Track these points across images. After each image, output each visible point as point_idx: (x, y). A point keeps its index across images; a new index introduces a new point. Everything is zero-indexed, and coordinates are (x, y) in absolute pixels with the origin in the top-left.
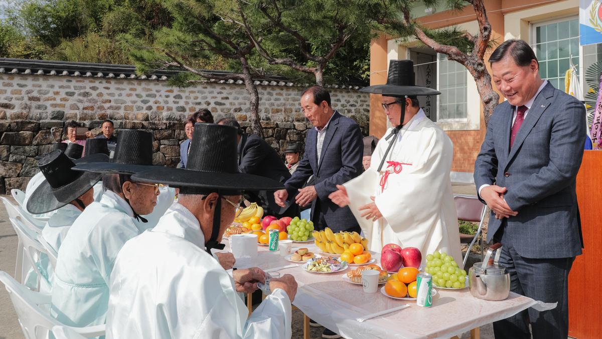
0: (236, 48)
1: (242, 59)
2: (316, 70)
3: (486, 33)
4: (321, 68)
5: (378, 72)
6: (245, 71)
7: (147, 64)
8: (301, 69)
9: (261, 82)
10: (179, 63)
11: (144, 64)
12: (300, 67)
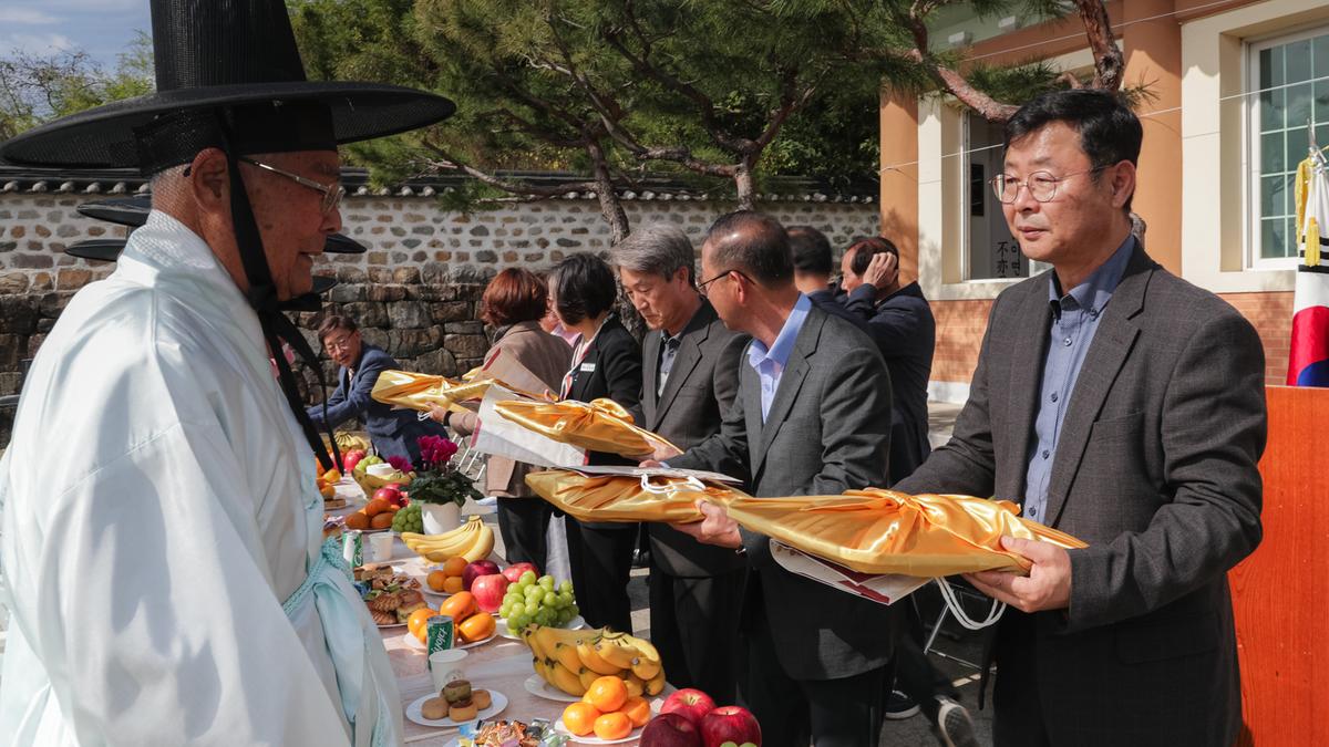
0: (578, 125)
1: (593, 149)
2: (738, 169)
3: (1111, 73)
4: (748, 165)
5: (897, 166)
6: (598, 175)
7: (388, 167)
8: (703, 168)
9: (639, 193)
10: (455, 163)
11: (381, 168)
12: (701, 165)
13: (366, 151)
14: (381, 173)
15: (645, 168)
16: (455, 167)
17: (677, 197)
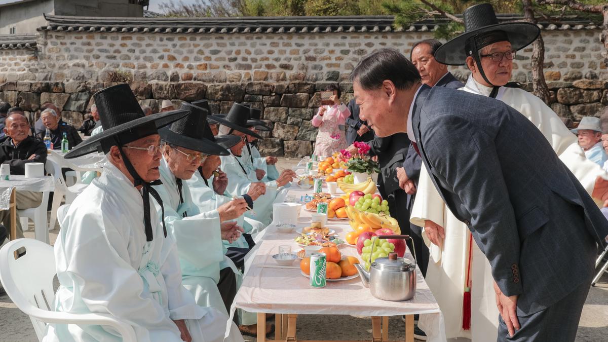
2: (605, 8)
7: (404, 15)
8: (581, 8)
9: (559, 25)
10: (440, 11)
11: (400, 15)
12: (580, 6)
13: (392, 7)
14: (400, 18)
15: (566, 9)
16: (440, 14)
17: (586, 28)
